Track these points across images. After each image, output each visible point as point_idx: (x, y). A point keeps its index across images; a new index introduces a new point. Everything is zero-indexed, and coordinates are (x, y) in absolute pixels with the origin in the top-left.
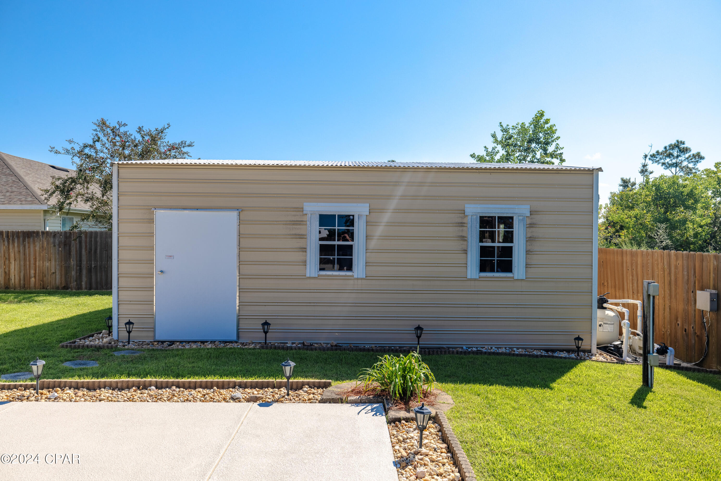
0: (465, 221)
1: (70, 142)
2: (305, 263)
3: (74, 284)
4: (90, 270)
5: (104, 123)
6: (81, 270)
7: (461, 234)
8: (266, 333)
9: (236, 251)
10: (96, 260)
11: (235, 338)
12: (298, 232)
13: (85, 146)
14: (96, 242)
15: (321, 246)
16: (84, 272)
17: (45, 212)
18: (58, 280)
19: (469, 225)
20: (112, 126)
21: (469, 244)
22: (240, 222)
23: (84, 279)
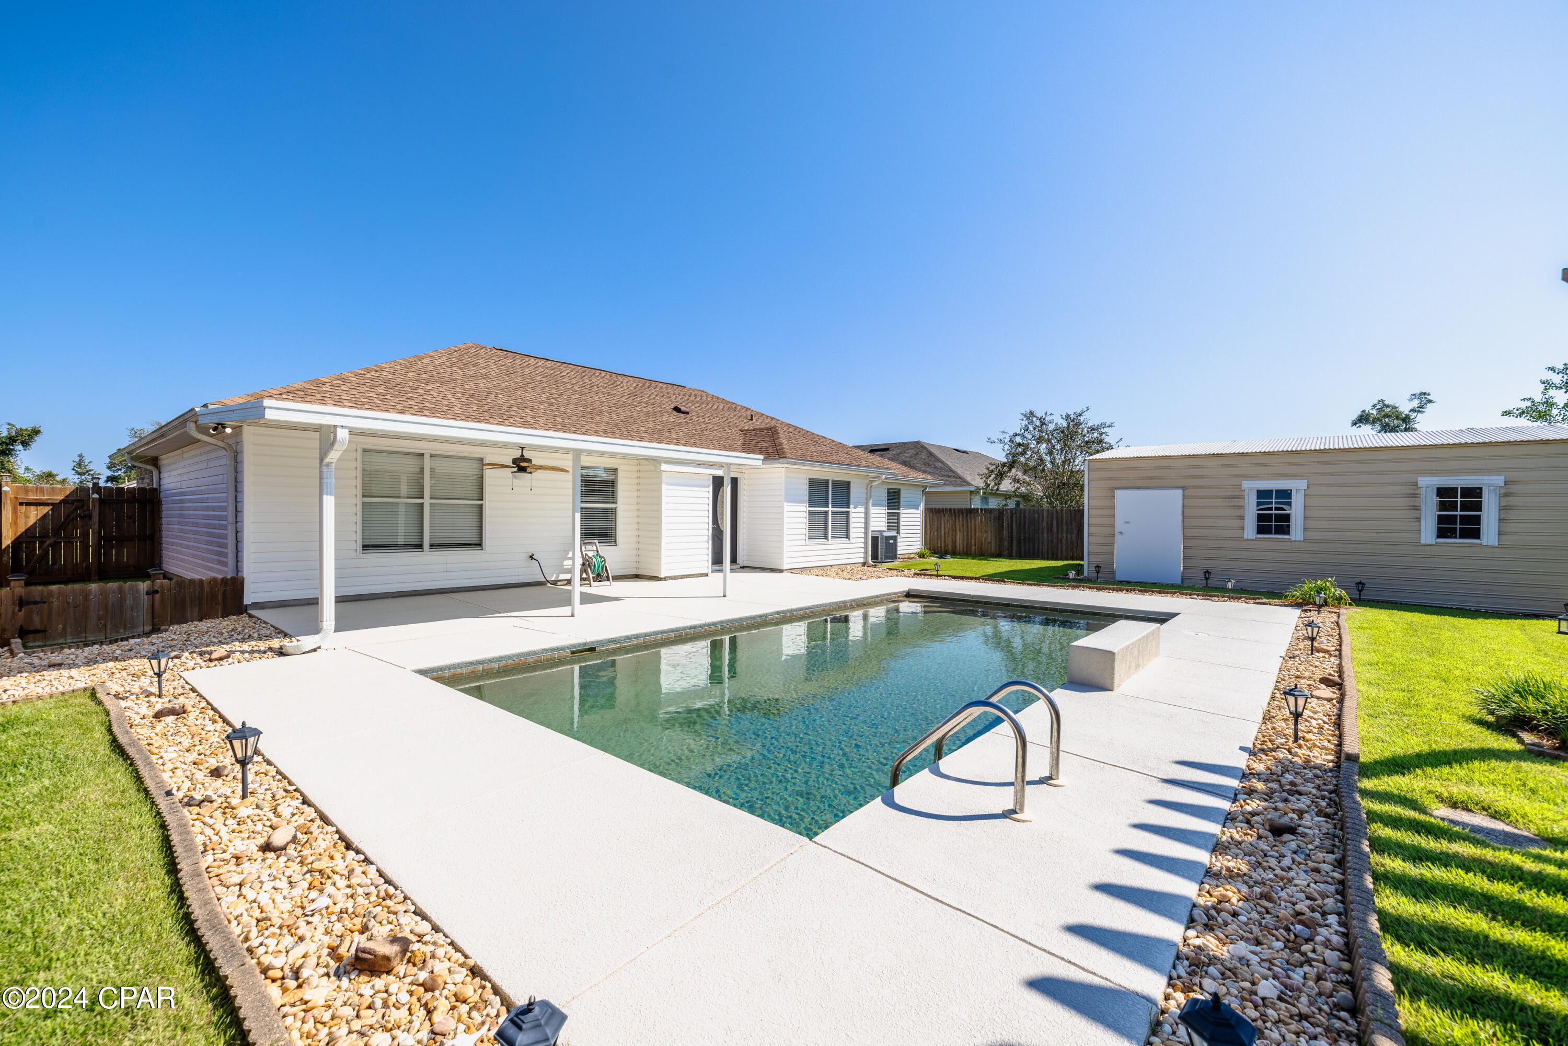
0: (1418, 492)
1: (1003, 432)
2: (1243, 528)
3: (1006, 552)
4: (1019, 541)
5: (1032, 413)
6: (1012, 540)
7: (1413, 504)
8: (1207, 579)
9: (1180, 518)
10: (1025, 533)
11: (1179, 582)
12: (1237, 504)
13: (1015, 435)
14: (1025, 517)
15: (1258, 515)
16: (1015, 542)
17: (971, 492)
18: (993, 548)
19: (1423, 496)
20: (1039, 415)
21: (1423, 512)
22: (1185, 497)
23: (1015, 548)
